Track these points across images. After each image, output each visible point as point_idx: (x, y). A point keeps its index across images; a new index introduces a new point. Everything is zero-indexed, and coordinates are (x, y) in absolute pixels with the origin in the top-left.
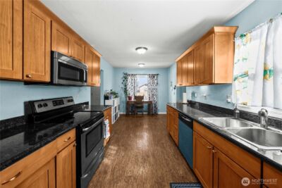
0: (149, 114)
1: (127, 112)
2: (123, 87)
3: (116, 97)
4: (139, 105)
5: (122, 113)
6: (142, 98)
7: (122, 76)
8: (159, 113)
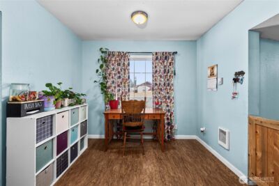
0: (155, 140)
1: (107, 135)
2: (99, 79)
3: (79, 102)
4: (133, 124)
5: (96, 136)
6: (142, 104)
7: (98, 55)
8: (178, 137)
